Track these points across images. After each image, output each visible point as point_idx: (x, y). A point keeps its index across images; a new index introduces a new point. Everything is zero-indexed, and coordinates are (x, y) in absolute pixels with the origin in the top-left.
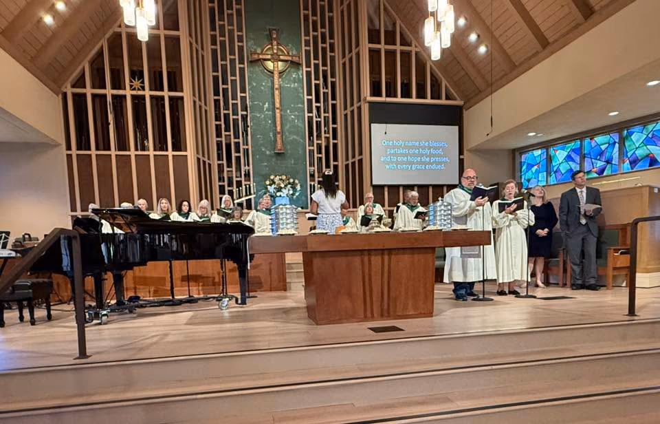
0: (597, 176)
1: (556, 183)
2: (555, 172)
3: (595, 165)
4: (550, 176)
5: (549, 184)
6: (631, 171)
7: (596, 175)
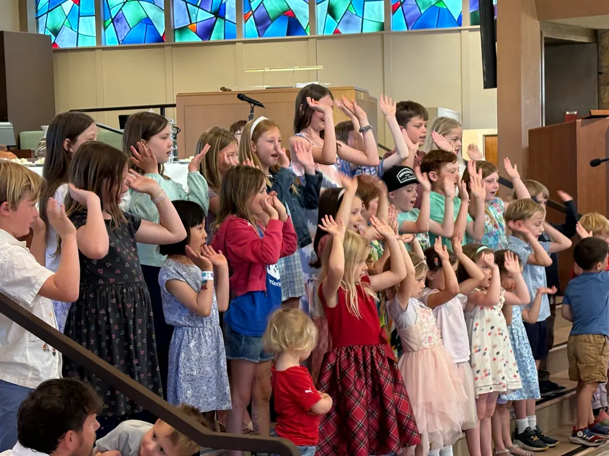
0: (200, 40)
1: (117, 44)
2: (115, 20)
3: (193, 16)
4: (105, 28)
5: (103, 45)
6: (258, 38)
7: (193, 38)
